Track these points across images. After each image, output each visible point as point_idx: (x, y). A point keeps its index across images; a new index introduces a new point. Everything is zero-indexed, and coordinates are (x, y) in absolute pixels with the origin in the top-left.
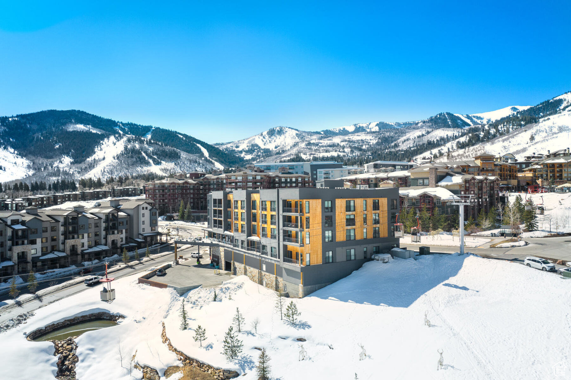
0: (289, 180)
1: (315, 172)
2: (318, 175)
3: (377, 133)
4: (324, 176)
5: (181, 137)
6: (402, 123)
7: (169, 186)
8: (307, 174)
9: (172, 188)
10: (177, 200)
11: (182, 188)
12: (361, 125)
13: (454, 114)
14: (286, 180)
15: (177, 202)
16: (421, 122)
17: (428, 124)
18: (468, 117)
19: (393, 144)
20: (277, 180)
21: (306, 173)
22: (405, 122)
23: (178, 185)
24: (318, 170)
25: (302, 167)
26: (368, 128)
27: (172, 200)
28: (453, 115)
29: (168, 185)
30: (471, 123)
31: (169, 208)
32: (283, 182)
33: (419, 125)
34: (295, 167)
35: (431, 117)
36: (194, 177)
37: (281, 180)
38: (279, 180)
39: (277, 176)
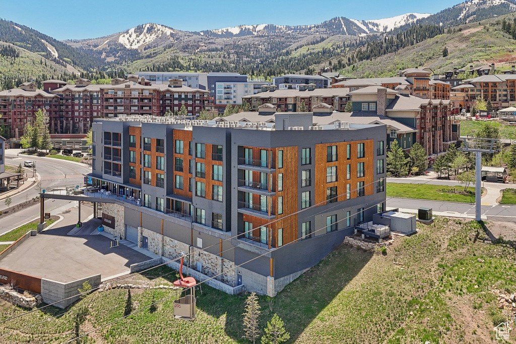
0: (183, 96)
1: (213, 86)
2: (217, 89)
3: (267, 38)
4: (224, 91)
5: (20, 29)
6: (293, 27)
7: (15, 100)
8: (204, 88)
9: (18, 103)
10: (25, 120)
11: (34, 103)
12: (247, 27)
13: (350, 20)
14: (180, 96)
15: (25, 122)
16: (314, 27)
17: (321, 29)
18: (364, 23)
19: (284, 51)
20: (168, 95)
21: (201, 87)
22: (296, 25)
23: (27, 99)
24: (217, 83)
25: (197, 79)
26: (255, 31)
27: (18, 120)
28: (348, 20)
29: (13, 99)
30: (367, 30)
31: (15, 131)
32: (176, 99)
33: (312, 30)
34: (187, 79)
35: (325, 22)
36: (50, 88)
37: (174, 95)
38: (171, 95)
39: (168, 91)
